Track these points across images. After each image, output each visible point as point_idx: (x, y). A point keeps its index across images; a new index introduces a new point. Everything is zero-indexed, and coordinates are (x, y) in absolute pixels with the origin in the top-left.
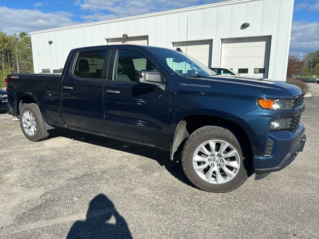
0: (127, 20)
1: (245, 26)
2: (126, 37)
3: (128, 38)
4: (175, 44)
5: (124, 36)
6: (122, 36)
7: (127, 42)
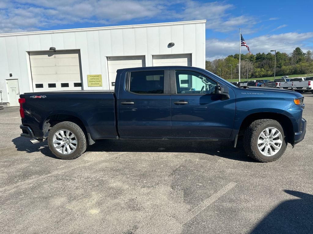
0: (53, 33)
1: (171, 45)
2: (53, 50)
3: (55, 51)
4: (109, 58)
5: (51, 49)
6: (48, 49)
7: (54, 55)
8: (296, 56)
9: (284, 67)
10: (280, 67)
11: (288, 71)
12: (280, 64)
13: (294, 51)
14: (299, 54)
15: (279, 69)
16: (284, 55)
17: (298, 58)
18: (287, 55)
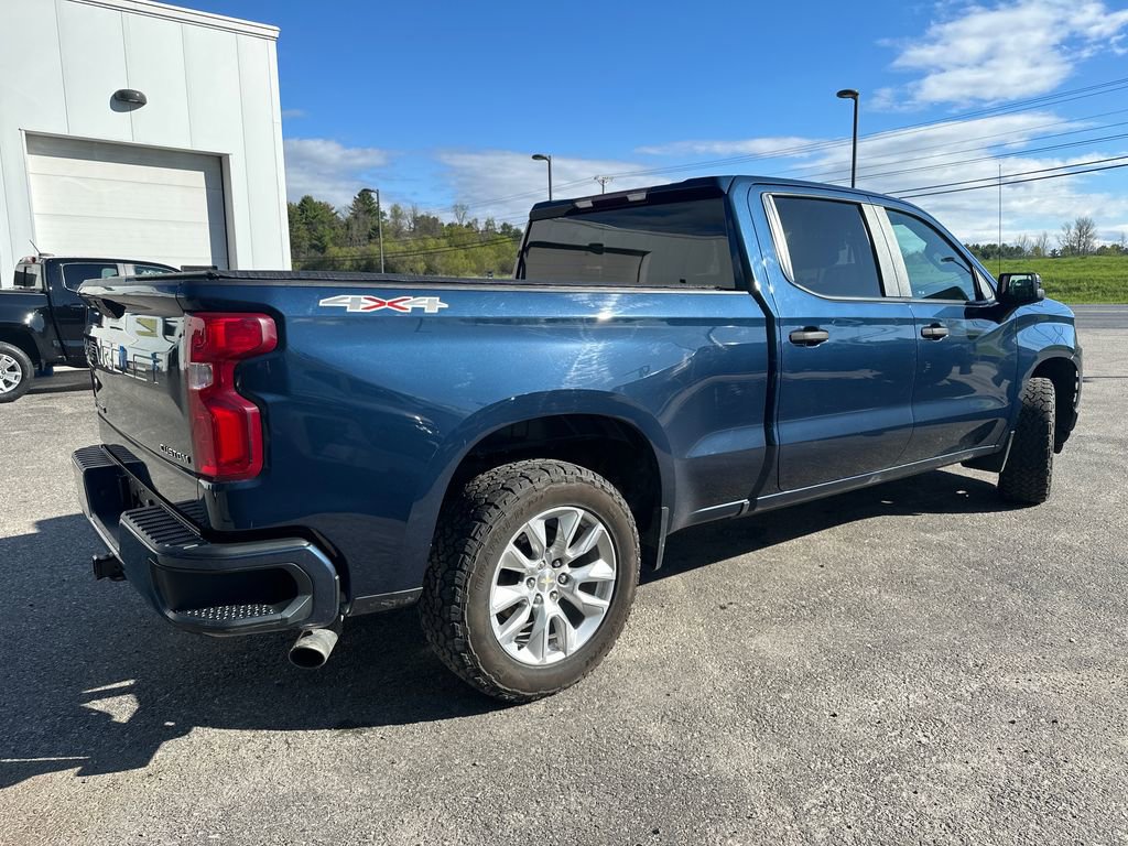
1: (126, 100)
8: (361, 216)
9: (333, 251)
10: (323, 249)
11: (348, 263)
12: (319, 239)
13: (356, 201)
14: (369, 211)
15: (320, 255)
16: (326, 208)
17: (370, 226)
18: (334, 211)
